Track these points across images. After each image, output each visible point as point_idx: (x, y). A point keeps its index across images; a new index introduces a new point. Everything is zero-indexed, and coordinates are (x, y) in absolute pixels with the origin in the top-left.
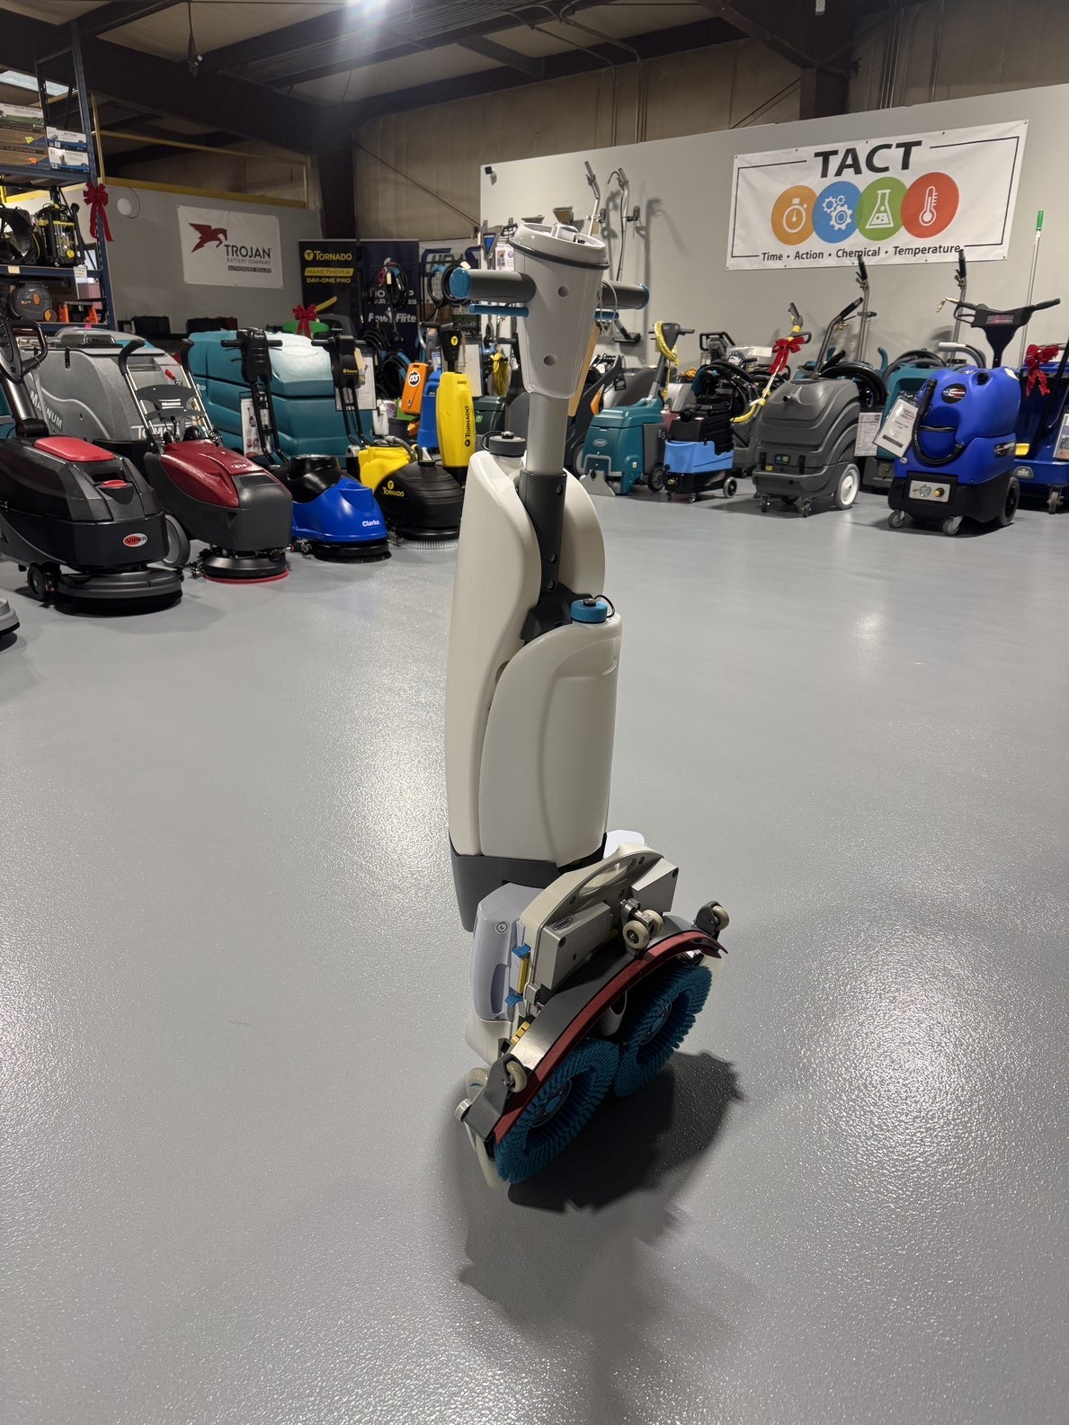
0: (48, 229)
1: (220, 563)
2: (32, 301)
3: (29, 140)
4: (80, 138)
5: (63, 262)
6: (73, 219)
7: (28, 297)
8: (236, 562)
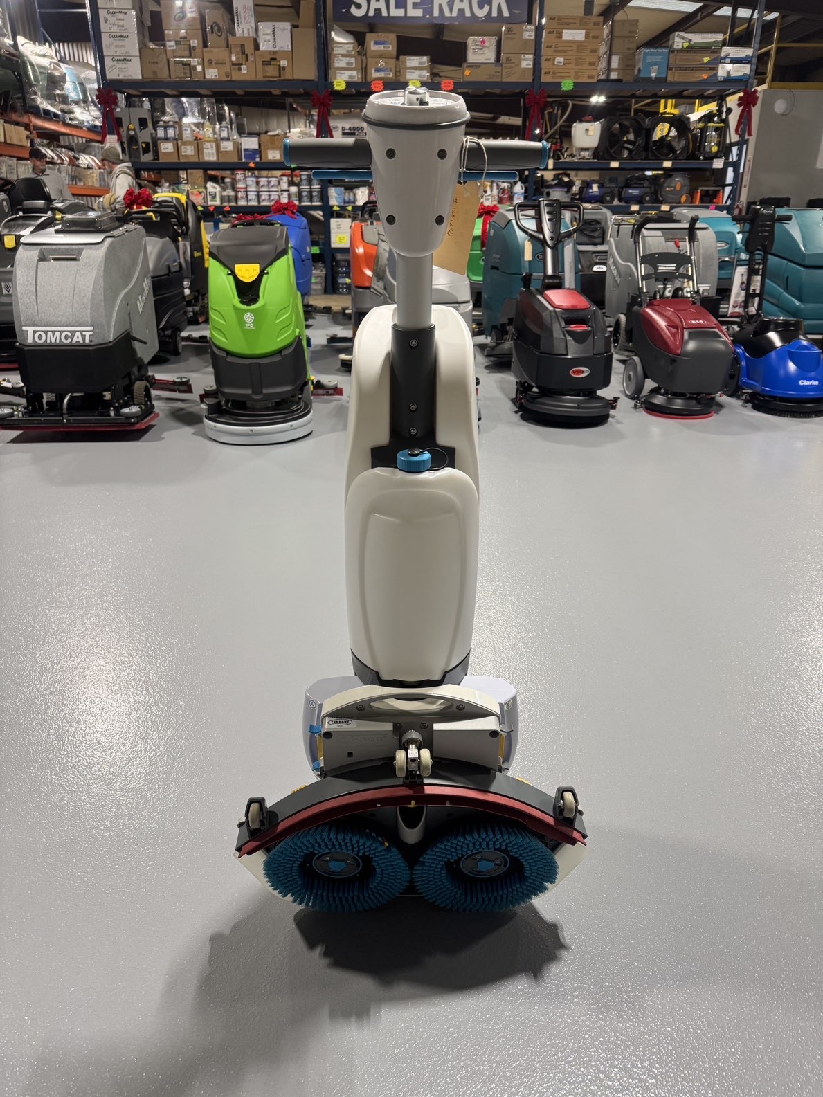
0: (703, 130)
1: (659, 400)
2: (675, 187)
3: (706, 60)
4: (749, 52)
5: (707, 156)
6: (725, 121)
7: (673, 185)
8: (669, 400)
